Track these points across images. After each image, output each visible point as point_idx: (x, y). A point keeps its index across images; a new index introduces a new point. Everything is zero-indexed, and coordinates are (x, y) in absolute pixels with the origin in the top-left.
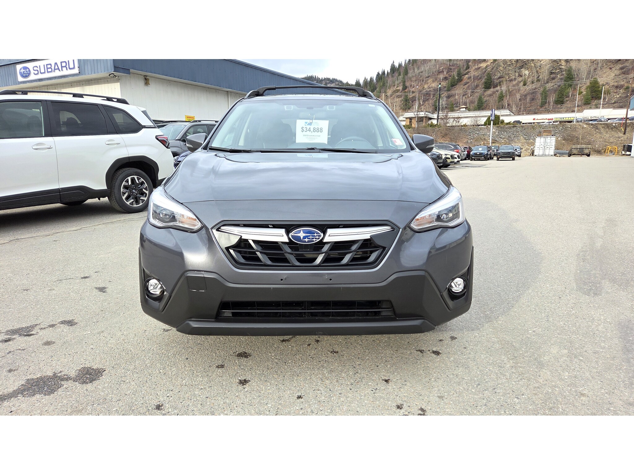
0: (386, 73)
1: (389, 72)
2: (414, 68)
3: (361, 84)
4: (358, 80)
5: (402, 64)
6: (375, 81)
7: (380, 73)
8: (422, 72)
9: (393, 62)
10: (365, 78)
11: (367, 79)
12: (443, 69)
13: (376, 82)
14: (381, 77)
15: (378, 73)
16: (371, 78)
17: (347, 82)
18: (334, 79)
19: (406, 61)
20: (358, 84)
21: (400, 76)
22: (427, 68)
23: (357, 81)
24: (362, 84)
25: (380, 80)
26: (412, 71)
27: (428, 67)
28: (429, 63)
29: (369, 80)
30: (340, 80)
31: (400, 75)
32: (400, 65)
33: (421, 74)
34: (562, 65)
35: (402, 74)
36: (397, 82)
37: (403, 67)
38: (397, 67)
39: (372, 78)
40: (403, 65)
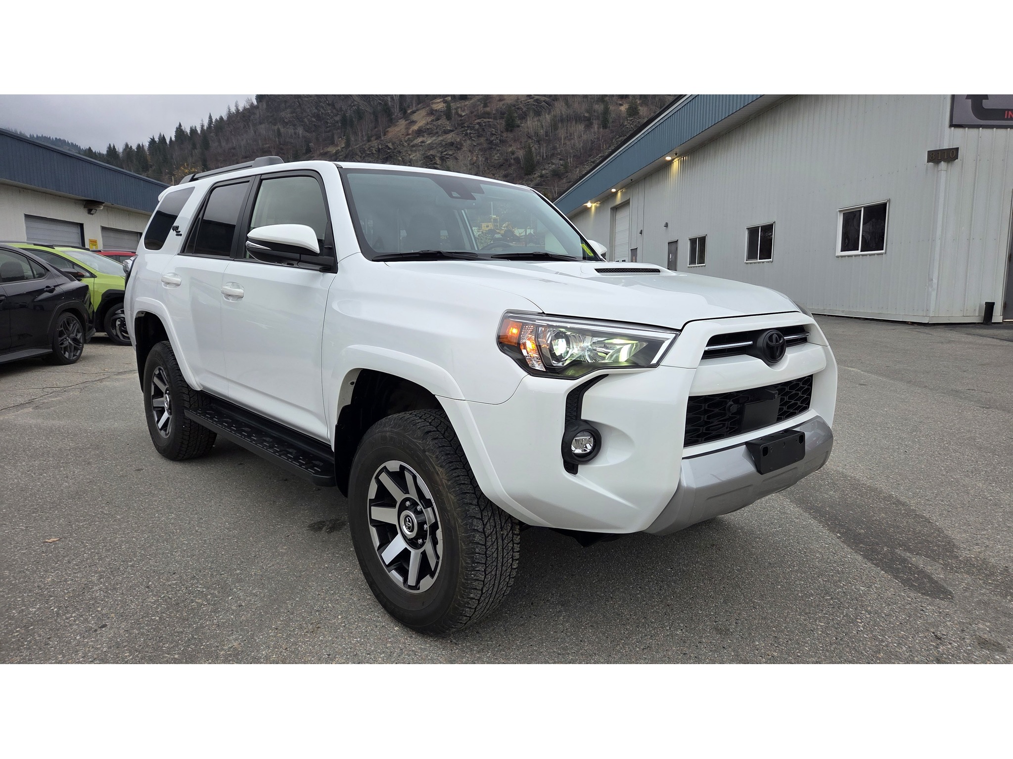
0: (168, 141)
1: (173, 139)
2: (220, 140)
3: (118, 155)
4: (112, 146)
5: (196, 130)
6: (148, 153)
7: (157, 139)
8: (234, 148)
9: (180, 125)
10: (127, 145)
11: (131, 147)
12: (269, 147)
13: (150, 153)
14: (158, 145)
15: (153, 140)
16: (139, 145)
17: (90, 148)
18: (60, 140)
19: (202, 126)
20: (112, 151)
21: (195, 150)
22: (243, 143)
23: (110, 147)
24: (121, 155)
25: (158, 152)
26: (216, 144)
27: (245, 140)
28: (245, 135)
29: (134, 147)
30: (72, 144)
31: (194, 147)
32: (193, 131)
33: (232, 150)
34: (437, 164)
35: (198, 146)
36: (190, 160)
37: (200, 136)
38: (189, 134)
39: (141, 145)
40: (199, 132)
